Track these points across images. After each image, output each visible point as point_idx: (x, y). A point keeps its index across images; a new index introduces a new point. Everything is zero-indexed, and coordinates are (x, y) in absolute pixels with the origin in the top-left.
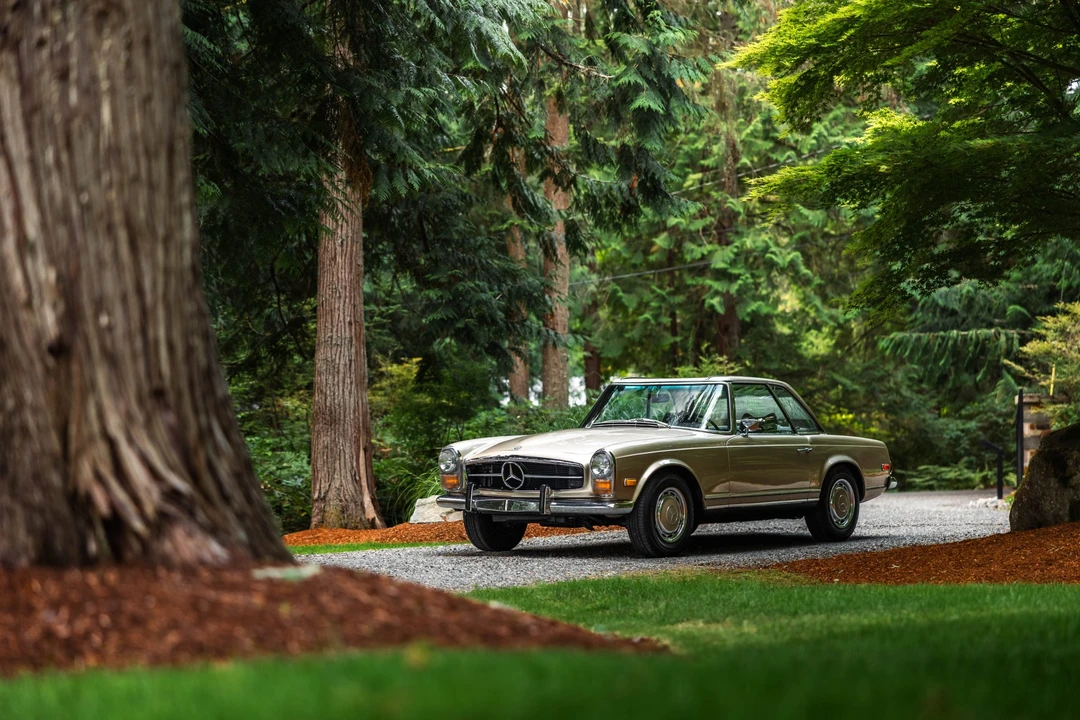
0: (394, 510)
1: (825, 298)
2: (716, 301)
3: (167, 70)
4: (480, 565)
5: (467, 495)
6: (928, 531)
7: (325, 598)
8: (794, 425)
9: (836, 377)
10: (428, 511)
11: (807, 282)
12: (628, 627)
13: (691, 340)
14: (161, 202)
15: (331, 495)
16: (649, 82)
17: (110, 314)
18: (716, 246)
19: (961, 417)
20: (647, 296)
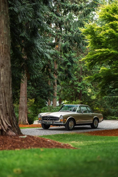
0: (31, 122)
1: (95, 91)
2: (79, 91)
3: (9, 73)
4: (44, 131)
5: (42, 121)
6: (108, 127)
7: (28, 140)
8: (89, 112)
9: (96, 102)
10: (36, 122)
11: (92, 88)
12: (65, 142)
13: (75, 97)
14: (8, 89)
15: (21, 120)
16: (69, 61)
17: (2, 104)
18: (79, 83)
19: (115, 109)
20: (68, 90)
